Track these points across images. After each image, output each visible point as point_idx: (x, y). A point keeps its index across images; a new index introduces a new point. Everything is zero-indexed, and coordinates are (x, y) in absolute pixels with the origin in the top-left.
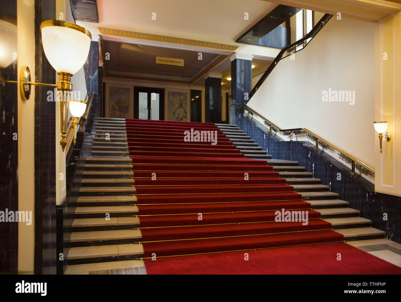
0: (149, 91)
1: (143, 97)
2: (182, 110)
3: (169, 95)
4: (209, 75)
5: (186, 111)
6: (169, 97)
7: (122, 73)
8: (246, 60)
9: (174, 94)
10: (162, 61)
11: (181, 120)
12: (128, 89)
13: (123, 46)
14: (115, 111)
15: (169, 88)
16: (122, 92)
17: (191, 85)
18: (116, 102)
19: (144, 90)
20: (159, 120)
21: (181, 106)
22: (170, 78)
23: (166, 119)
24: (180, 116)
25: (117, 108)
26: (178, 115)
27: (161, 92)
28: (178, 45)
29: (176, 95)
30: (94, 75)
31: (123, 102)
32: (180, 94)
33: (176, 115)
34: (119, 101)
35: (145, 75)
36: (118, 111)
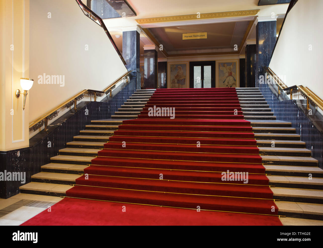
0: (202, 64)
1: (197, 70)
2: (231, 78)
3: (219, 66)
4: (246, 43)
5: (235, 79)
6: (219, 68)
7: (179, 52)
8: (269, 21)
9: (224, 64)
10: (187, 37)
11: (231, 87)
12: (185, 65)
13: (167, 30)
14: (175, 83)
15: (219, 59)
16: (180, 68)
17: (239, 54)
18: (175, 76)
19: (197, 64)
20: (211, 88)
21: (230, 74)
22: (220, 51)
23: (217, 86)
24: (230, 83)
25: (176, 81)
26: (228, 83)
27: (212, 64)
28: (193, 21)
29: (226, 65)
30: (134, 57)
31: (181, 76)
32: (229, 64)
33: (226, 83)
34: (178, 75)
35: (198, 51)
36: (177, 83)
